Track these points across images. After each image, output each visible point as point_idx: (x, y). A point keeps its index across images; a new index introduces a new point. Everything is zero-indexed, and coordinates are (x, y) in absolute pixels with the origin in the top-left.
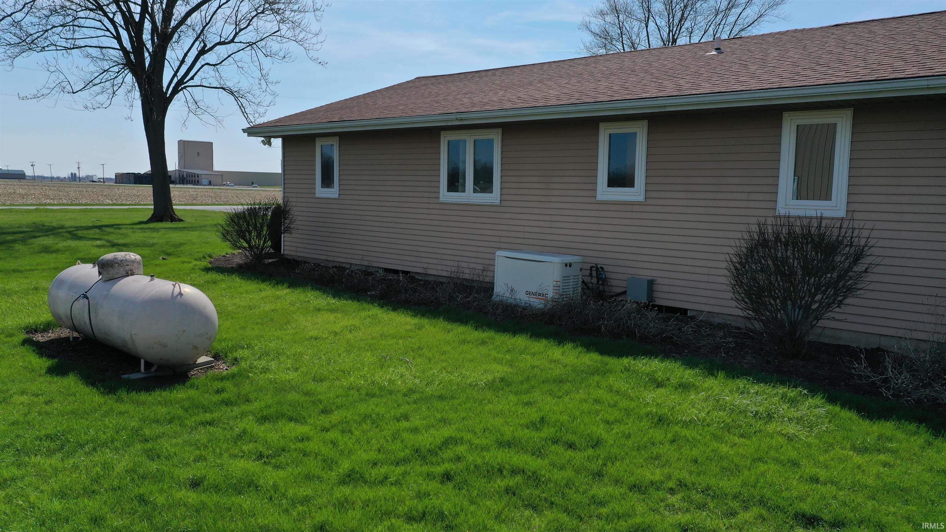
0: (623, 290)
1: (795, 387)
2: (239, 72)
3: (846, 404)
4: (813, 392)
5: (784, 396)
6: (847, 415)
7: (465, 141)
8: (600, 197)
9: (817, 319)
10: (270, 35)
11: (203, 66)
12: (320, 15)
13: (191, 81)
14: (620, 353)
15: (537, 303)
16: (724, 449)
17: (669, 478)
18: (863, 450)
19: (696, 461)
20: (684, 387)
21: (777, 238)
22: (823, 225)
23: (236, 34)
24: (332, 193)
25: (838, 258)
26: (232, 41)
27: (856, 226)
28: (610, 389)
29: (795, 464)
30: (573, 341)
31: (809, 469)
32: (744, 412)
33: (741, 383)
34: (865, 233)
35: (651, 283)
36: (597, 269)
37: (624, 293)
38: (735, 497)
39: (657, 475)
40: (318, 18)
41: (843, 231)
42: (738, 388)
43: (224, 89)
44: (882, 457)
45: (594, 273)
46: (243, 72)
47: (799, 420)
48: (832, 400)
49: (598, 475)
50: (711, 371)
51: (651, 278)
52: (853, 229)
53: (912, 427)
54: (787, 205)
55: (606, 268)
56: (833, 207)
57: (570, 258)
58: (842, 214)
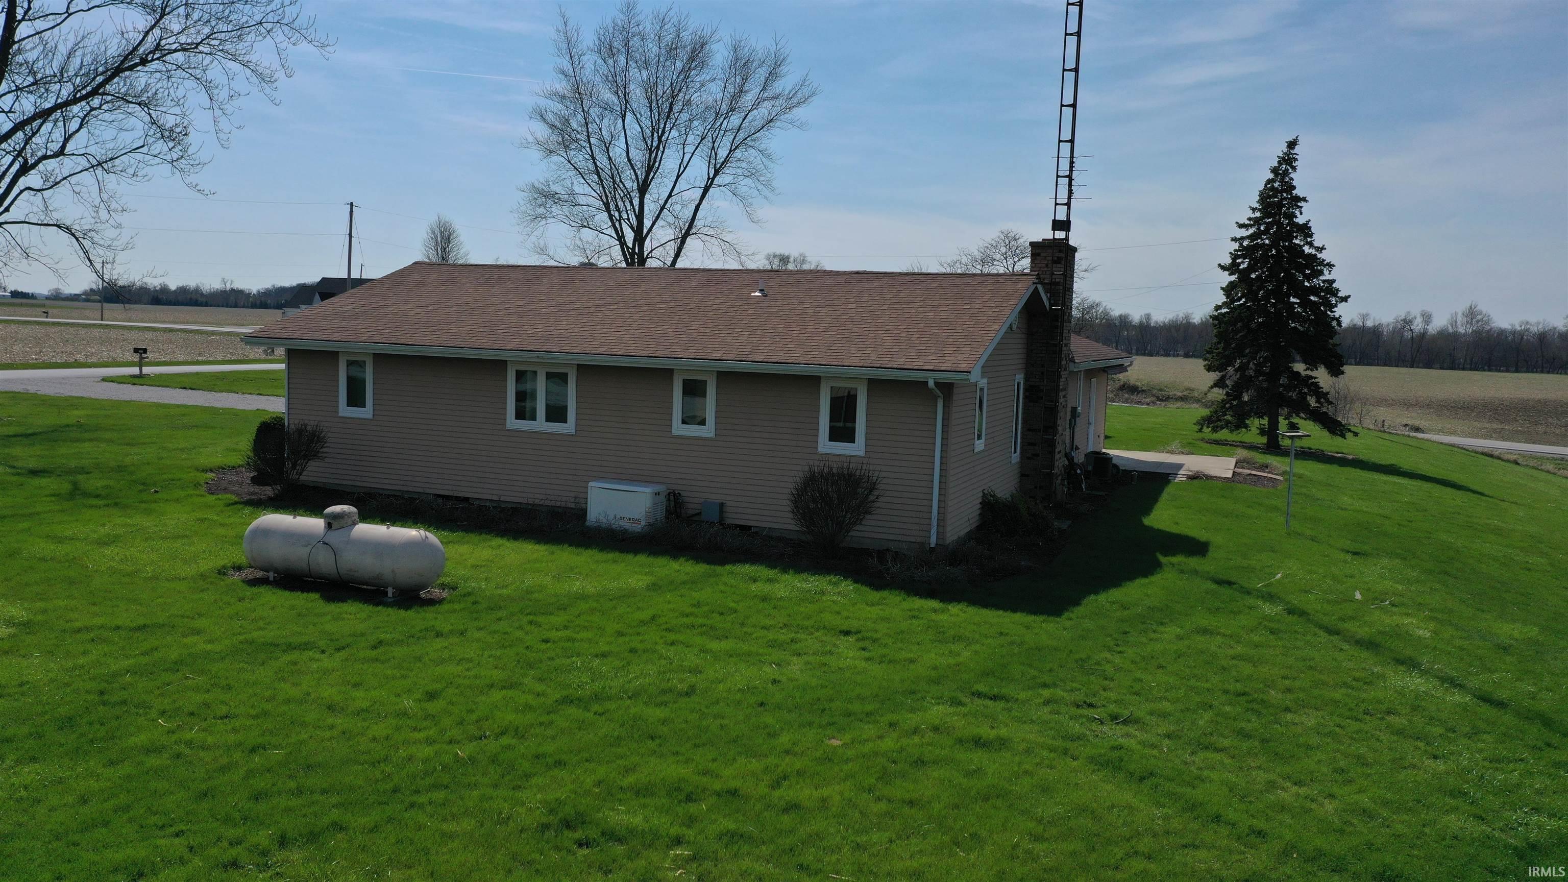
0: (697, 511)
1: (836, 575)
2: (76, 200)
3: (864, 583)
4: (846, 578)
5: (830, 581)
6: (865, 589)
7: (535, 373)
8: (675, 432)
9: (848, 531)
10: (130, 152)
11: (22, 192)
12: (225, 139)
13: (6, 213)
14: (723, 563)
15: (636, 528)
16: (802, 609)
17: (779, 623)
18: (872, 605)
19: (790, 616)
20: (771, 581)
21: (822, 476)
22: (851, 467)
23: (66, 140)
24: (366, 412)
25: (859, 490)
26: (61, 152)
27: (871, 468)
28: (726, 584)
29: (838, 613)
30: (684, 556)
31: (845, 614)
32: (809, 591)
33: (804, 576)
34: (876, 474)
35: (722, 505)
36: (675, 495)
37: (699, 514)
38: (812, 627)
39: (772, 622)
40: (222, 142)
41: (863, 471)
42: (803, 579)
43: (59, 226)
44: (880, 607)
45: (672, 498)
46: (82, 201)
47: (839, 593)
48: (856, 582)
49: (742, 625)
50: (785, 570)
51: (721, 501)
52: (869, 470)
53: (897, 592)
54: (826, 446)
55: (683, 493)
56: (856, 449)
57: (658, 488)
58: (862, 453)
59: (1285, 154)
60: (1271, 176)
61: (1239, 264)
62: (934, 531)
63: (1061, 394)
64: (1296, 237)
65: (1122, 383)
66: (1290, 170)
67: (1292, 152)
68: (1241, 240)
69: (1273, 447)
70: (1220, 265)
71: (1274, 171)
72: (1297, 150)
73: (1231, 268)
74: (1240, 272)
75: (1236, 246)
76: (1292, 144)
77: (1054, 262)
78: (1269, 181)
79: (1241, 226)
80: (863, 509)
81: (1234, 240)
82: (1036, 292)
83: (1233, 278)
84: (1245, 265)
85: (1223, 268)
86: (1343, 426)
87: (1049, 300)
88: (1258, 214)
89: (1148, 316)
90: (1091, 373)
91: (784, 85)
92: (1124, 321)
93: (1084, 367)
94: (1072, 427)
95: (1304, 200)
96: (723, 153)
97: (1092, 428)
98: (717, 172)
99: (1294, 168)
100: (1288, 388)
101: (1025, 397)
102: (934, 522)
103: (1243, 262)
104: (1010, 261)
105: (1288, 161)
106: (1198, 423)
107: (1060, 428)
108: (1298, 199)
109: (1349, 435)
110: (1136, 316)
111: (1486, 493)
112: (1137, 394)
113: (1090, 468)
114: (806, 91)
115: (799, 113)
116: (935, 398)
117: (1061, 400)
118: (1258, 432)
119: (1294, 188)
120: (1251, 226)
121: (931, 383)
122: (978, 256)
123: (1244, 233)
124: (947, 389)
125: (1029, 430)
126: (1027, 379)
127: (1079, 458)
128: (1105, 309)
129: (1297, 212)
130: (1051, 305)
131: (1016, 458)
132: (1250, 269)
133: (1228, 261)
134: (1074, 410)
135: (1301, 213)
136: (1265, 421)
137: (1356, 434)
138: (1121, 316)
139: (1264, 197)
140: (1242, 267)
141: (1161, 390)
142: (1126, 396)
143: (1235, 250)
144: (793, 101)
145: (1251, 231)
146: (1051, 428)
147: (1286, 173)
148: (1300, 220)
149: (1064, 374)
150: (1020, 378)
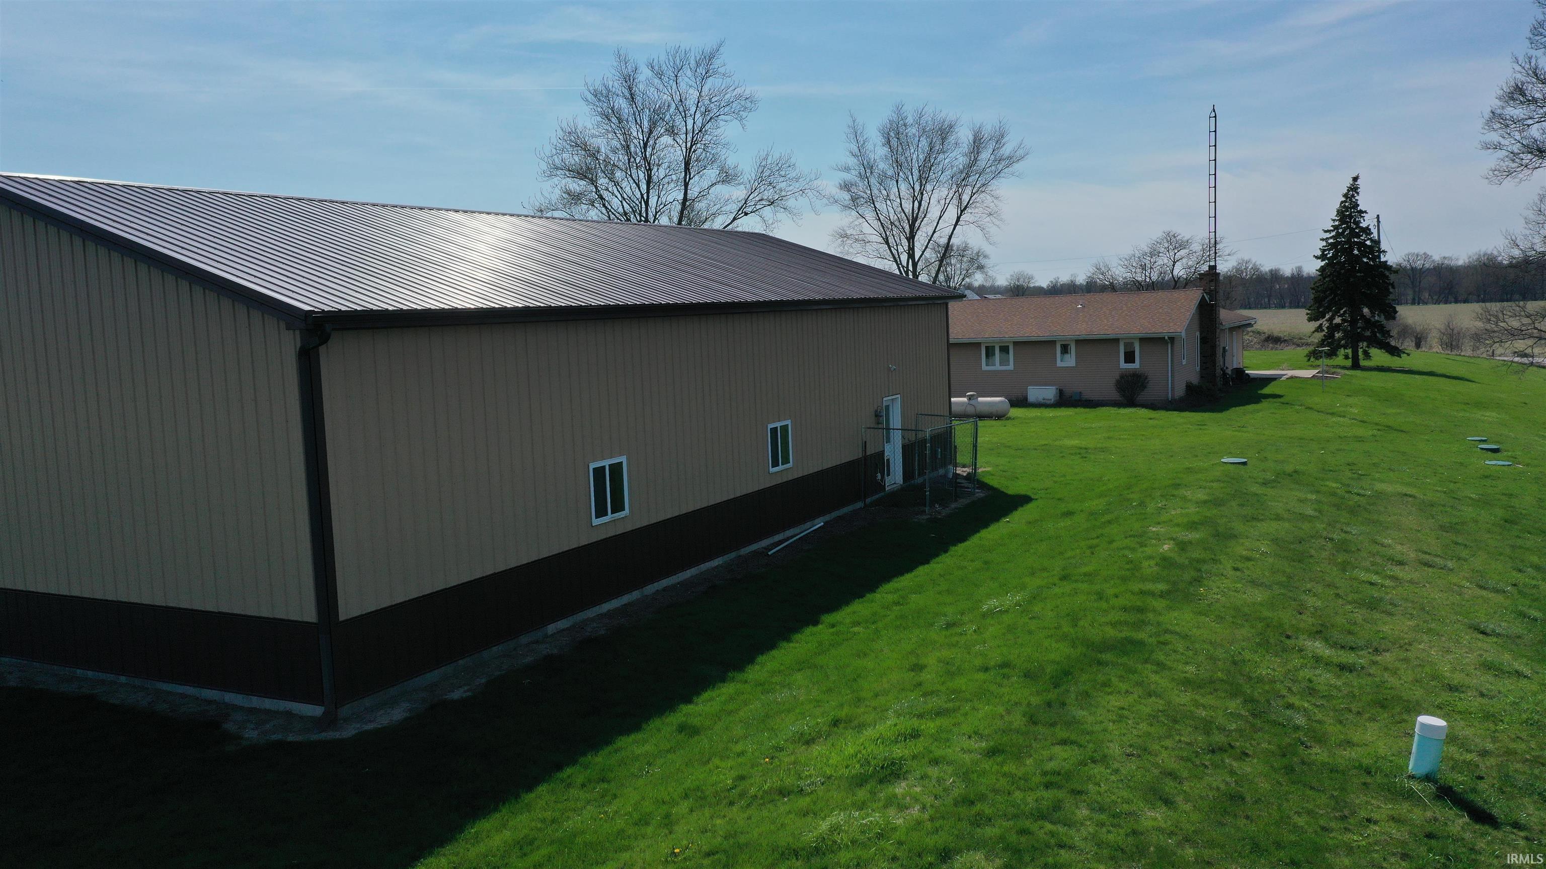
0: (1070, 396)
5: (1137, 409)
7: (994, 347)
8: (1059, 364)
9: (1142, 392)
15: (1049, 400)
18: (1156, 413)
21: (1124, 377)
22: (1136, 372)
25: (1141, 379)
29: (1145, 415)
34: (1146, 374)
35: (1080, 392)
36: (1060, 390)
41: (1141, 373)
42: (1127, 409)
47: (1142, 412)
48: (1147, 409)
52: (1143, 373)
53: (1163, 411)
54: (1123, 365)
55: (1064, 390)
56: (1136, 365)
57: (1057, 387)
58: (1138, 367)
59: (1352, 185)
60: (1344, 199)
61: (1327, 255)
62: (1170, 393)
63: (1217, 340)
64: (1362, 236)
65: (1267, 336)
66: (1356, 195)
67: (1356, 183)
68: (1326, 240)
69: (1356, 366)
70: (1314, 256)
71: (1345, 196)
72: (1359, 182)
73: (1323, 257)
74: (1328, 259)
75: (1324, 243)
76: (1355, 179)
77: (1210, 281)
78: (1342, 202)
79: (1326, 231)
80: (1144, 386)
81: (1322, 240)
82: (1203, 298)
83: (1323, 263)
84: (1331, 255)
85: (1317, 257)
86: (1400, 350)
87: (1209, 299)
88: (1337, 223)
89: (1300, 269)
90: (1232, 329)
91: (1006, 150)
92: (1275, 276)
93: (1227, 326)
94: (1224, 356)
95: (1365, 212)
96: (966, 198)
97: (1235, 358)
98: (962, 211)
99: (1358, 193)
100: (1363, 329)
101: (1201, 342)
102: (1170, 389)
103: (1329, 253)
104: (1172, 253)
105: (1354, 188)
106: (1307, 356)
107: (1218, 356)
108: (1361, 212)
109: (1404, 356)
110: (1287, 270)
111: (1477, 380)
112: (1281, 343)
113: (1234, 376)
114: (1021, 152)
115: (1016, 166)
116: (1167, 343)
117: (1218, 342)
118: (1344, 357)
119: (1358, 205)
120: (1333, 231)
121: (1166, 338)
122: (1147, 250)
123: (1328, 235)
124: (1172, 339)
125: (1203, 357)
126: (1200, 335)
127: (1229, 372)
128: (1254, 264)
129: (1362, 221)
130: (1210, 301)
131: (1198, 369)
132: (1335, 256)
133: (1319, 253)
134: (1224, 348)
135: (1364, 221)
136: (1349, 351)
137: (1408, 355)
138: (1271, 271)
139: (1340, 213)
140: (1328, 256)
141: (1301, 339)
142: (1271, 345)
143: (1323, 247)
144: (1011, 160)
145: (1333, 234)
146: (1214, 354)
147: (1353, 196)
148: (1364, 225)
149: (1218, 331)
150: (1198, 334)
